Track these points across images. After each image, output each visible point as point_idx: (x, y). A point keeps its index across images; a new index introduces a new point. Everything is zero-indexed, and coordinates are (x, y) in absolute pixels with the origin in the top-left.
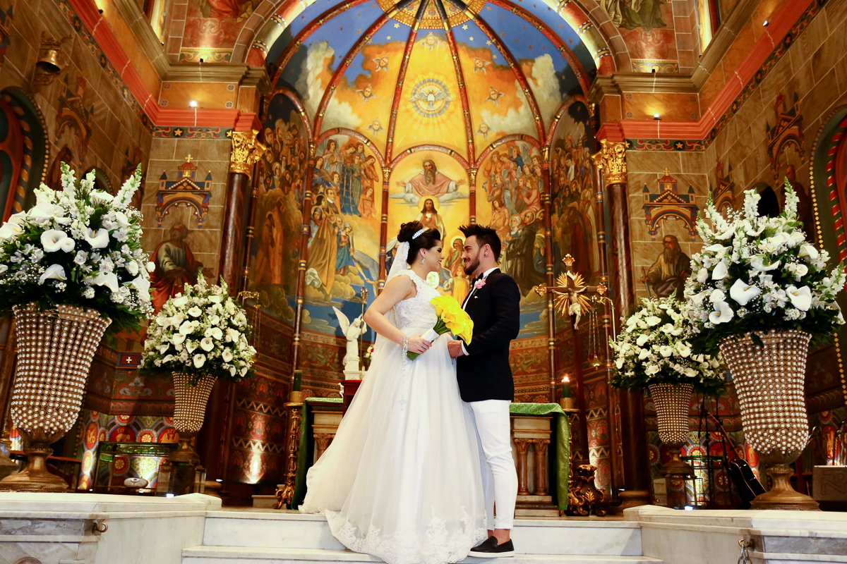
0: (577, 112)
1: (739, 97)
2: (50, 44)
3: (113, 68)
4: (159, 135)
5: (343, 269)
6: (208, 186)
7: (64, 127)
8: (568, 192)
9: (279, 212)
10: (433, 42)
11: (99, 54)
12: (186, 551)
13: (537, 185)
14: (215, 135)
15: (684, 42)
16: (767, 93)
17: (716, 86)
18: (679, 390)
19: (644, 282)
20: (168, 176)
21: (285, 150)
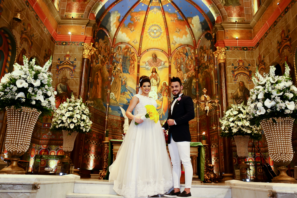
0: (208, 37)
1: (267, 31)
2: (18, 11)
3: (40, 20)
4: (57, 44)
5: (123, 93)
6: (75, 63)
7: (23, 41)
8: (204, 66)
9: (101, 72)
10: (156, 11)
11: (36, 15)
12: (68, 195)
13: (193, 63)
14: (77, 44)
15: (247, 11)
16: (278, 29)
17: (259, 27)
18: (245, 138)
19: (232, 98)
20: (60, 59)
21: (103, 50)
